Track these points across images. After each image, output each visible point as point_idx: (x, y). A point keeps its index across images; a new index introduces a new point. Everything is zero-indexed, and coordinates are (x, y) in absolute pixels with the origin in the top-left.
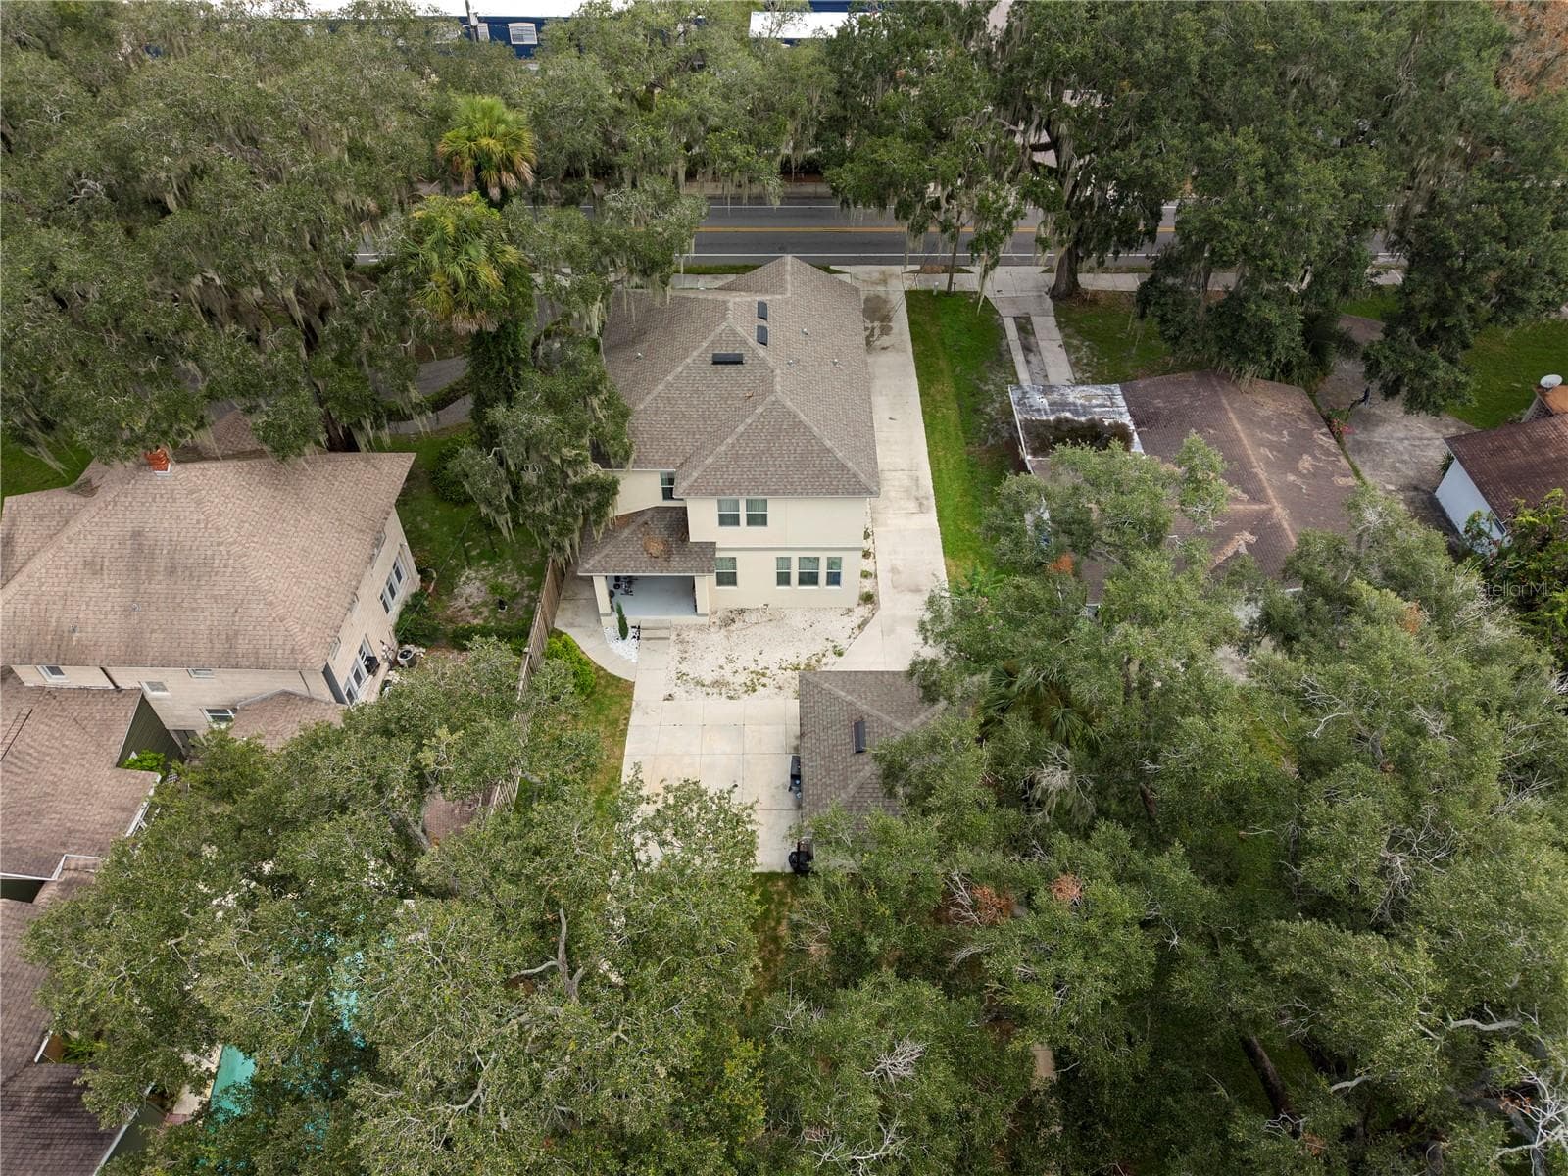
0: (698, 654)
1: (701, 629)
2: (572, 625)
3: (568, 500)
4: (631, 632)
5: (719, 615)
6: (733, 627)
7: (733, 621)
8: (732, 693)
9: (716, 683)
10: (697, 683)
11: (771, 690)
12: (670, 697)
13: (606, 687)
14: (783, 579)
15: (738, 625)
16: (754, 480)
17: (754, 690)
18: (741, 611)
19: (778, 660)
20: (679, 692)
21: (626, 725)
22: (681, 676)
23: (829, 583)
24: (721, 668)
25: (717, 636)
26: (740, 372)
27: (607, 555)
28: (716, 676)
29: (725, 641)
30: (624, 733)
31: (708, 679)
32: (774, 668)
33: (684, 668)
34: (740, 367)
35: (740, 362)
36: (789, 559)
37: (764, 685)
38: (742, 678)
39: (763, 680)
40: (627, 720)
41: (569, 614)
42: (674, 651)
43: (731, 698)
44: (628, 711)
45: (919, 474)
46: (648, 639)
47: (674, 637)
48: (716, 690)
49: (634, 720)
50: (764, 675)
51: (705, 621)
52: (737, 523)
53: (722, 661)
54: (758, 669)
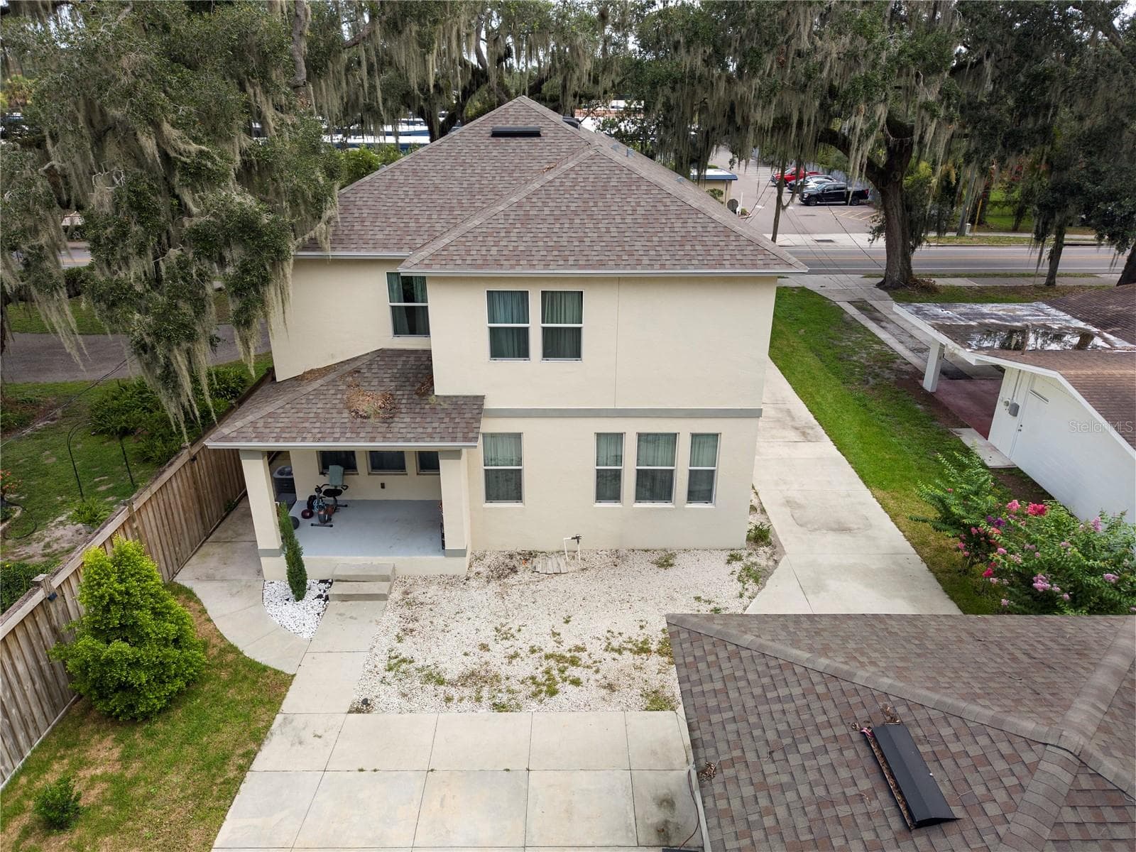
0: (439, 622)
1: (451, 582)
2: (210, 578)
3: (183, 264)
4: (314, 588)
5: (487, 561)
6: (512, 580)
7: (514, 570)
8: (504, 698)
9: (470, 678)
10: (429, 677)
11: (592, 692)
12: (364, 706)
13: (227, 685)
14: (608, 486)
15: (524, 575)
16: (560, 248)
17: (553, 693)
18: (529, 556)
19: (602, 632)
20: (387, 696)
21: (243, 769)
22: (397, 664)
23: (692, 496)
24: (484, 647)
25: (482, 596)
26: (536, 145)
27: (270, 415)
28: (472, 663)
29: (495, 603)
30: (230, 790)
31: (453, 670)
32: (596, 649)
33: (405, 650)
34: (536, 140)
35: (539, 135)
36: (619, 437)
37: (576, 682)
38: (527, 667)
39: (573, 672)
40: (250, 756)
41: (212, 563)
42: (391, 619)
43: (499, 707)
44: (259, 737)
45: (788, 406)
46: (345, 598)
47: (396, 595)
48: (467, 692)
49: (270, 756)
50: (574, 662)
51: (459, 566)
52: (523, 352)
53: (487, 634)
54: (563, 650)
